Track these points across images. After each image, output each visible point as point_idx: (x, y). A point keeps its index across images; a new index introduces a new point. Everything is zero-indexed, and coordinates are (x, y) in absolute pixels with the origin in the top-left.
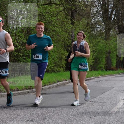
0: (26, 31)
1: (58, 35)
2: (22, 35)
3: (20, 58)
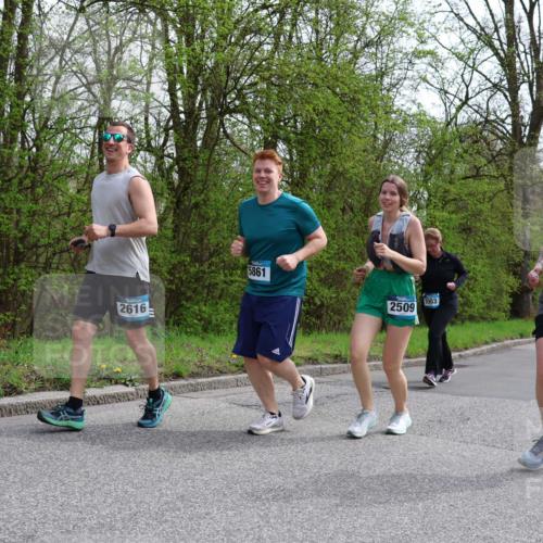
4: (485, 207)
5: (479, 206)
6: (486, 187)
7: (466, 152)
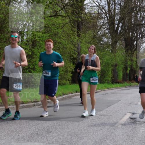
0: (32, 43)
1: (64, 47)
2: (27, 48)
3: (26, 70)
4: (60, 31)
5: (57, 30)
6: (60, 21)
7: (51, 3)
